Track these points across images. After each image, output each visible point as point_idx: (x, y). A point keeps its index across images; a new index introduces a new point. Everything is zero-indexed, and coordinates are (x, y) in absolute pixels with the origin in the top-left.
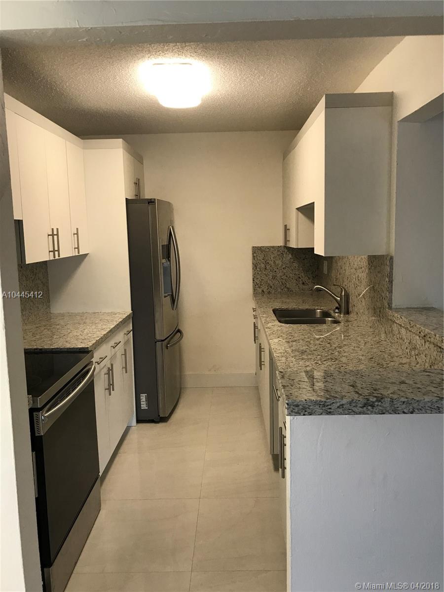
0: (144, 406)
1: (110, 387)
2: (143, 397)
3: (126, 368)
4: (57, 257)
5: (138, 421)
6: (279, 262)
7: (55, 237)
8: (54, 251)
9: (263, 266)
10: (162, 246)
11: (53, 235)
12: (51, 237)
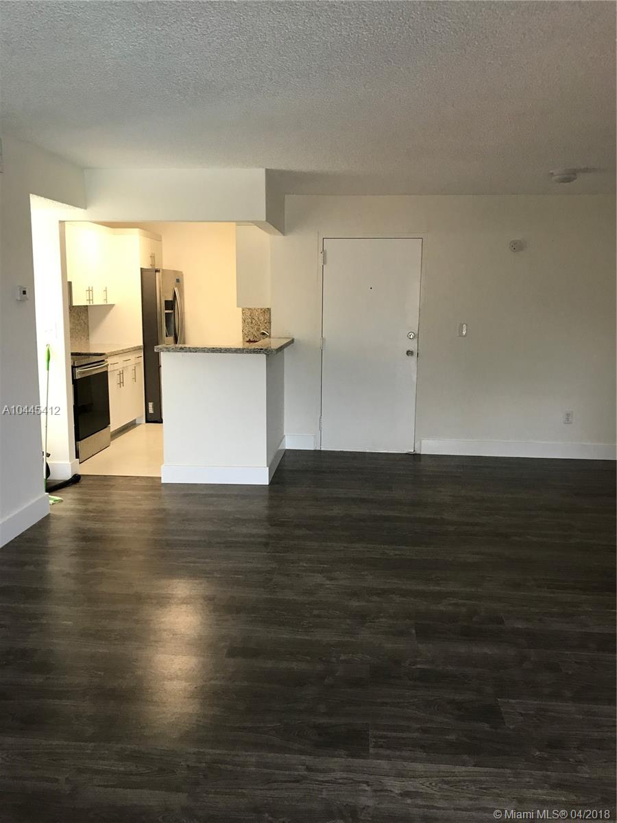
0: (151, 411)
1: (121, 383)
2: (151, 405)
3: (135, 379)
4: (91, 304)
5: (147, 421)
6: (262, 318)
7: (91, 292)
8: (89, 300)
9: (250, 320)
10: (166, 301)
11: (89, 290)
12: (88, 292)
